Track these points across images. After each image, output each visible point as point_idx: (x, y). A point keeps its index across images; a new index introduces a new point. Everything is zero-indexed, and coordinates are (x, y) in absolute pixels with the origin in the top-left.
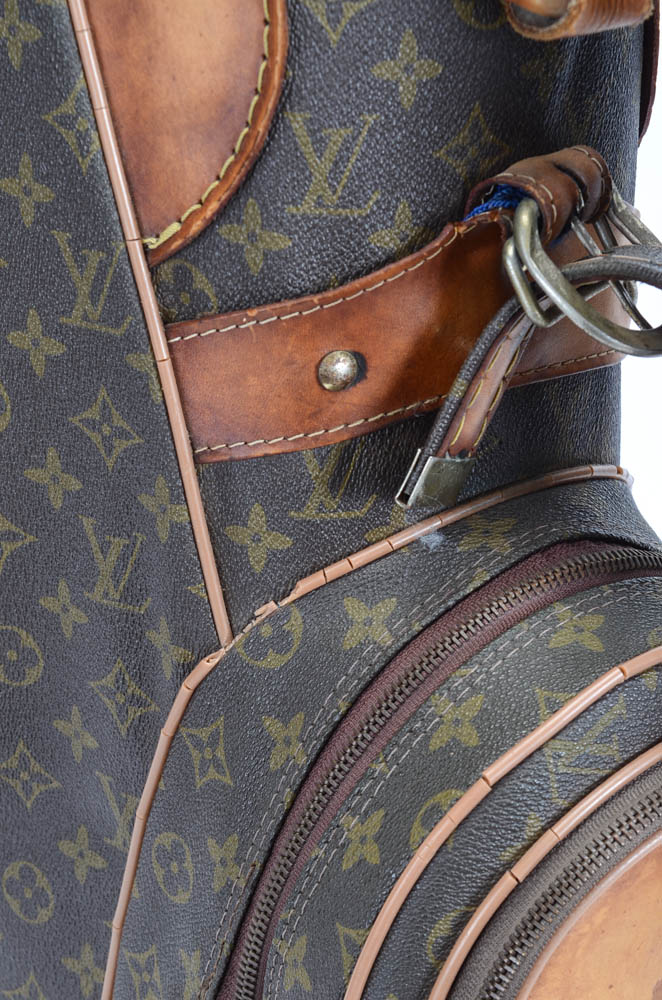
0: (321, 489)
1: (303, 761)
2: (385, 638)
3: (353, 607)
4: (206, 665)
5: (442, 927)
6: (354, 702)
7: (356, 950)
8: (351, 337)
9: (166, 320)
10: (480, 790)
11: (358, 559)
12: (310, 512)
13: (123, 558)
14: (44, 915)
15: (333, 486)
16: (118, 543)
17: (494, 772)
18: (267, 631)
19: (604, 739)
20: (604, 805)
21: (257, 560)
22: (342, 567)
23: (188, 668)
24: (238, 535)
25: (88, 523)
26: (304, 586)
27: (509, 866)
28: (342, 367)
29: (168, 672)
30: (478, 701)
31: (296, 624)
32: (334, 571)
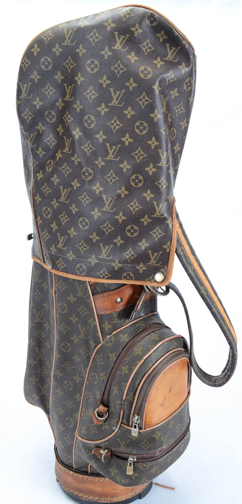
0: (116, 318)
1: (115, 359)
2: (127, 340)
3: (121, 335)
4: (99, 346)
5: (138, 382)
6: (123, 350)
7: (125, 386)
8: (120, 296)
9: (93, 295)
10: (143, 361)
11: (122, 328)
12: (115, 322)
13: (85, 330)
14: (71, 389)
15: (118, 317)
16: (84, 328)
17: (145, 358)
18: (108, 340)
19: (160, 352)
20: (161, 362)
21: (107, 329)
22: (119, 330)
23: (96, 347)
24: (103, 326)
25: (79, 325)
26: (114, 333)
27: (147, 372)
28: (119, 300)
29: (93, 347)
30: (141, 348)
31: (113, 339)
32: (118, 330)
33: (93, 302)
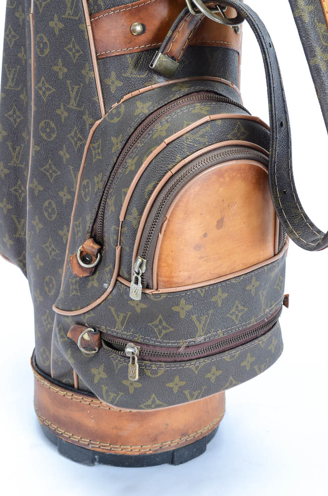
0: (131, 67)
1: (120, 147)
2: (147, 112)
3: (139, 104)
4: (98, 122)
5: (150, 187)
6: (136, 129)
8: (141, 19)
9: (90, 15)
10: (163, 145)
11: (142, 90)
12: (128, 74)
13: (77, 93)
14: (54, 217)
15: (136, 66)
16: (76, 87)
17: (167, 141)
18: (114, 112)
19: (202, 136)
21: (113, 89)
22: (137, 92)
23: (92, 125)
24: (108, 81)
25: (68, 82)
26: (126, 97)
27: (170, 169)
28: (139, 28)
29: (88, 127)
30: (168, 125)
31: (122, 110)
32: (134, 93)
33: (89, 28)
